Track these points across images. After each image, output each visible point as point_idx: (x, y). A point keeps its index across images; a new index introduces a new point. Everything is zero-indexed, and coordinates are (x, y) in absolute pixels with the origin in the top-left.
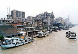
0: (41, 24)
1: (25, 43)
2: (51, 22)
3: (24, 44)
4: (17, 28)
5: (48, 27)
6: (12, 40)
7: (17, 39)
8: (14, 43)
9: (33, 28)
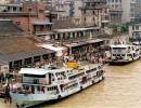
0: (107, 18)
1: (84, 86)
2: (132, 10)
3: (82, 90)
4: (34, 33)
5: (130, 28)
6: (47, 77)
7: (63, 73)
8: (56, 88)
9: (81, 32)
